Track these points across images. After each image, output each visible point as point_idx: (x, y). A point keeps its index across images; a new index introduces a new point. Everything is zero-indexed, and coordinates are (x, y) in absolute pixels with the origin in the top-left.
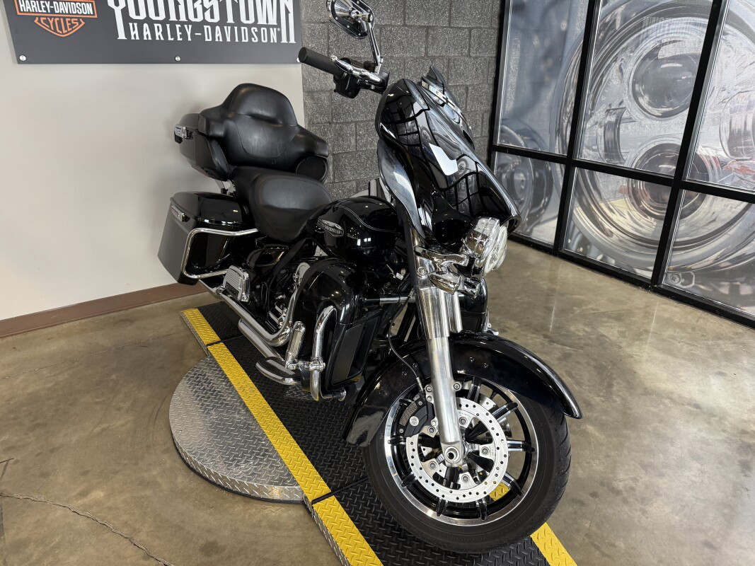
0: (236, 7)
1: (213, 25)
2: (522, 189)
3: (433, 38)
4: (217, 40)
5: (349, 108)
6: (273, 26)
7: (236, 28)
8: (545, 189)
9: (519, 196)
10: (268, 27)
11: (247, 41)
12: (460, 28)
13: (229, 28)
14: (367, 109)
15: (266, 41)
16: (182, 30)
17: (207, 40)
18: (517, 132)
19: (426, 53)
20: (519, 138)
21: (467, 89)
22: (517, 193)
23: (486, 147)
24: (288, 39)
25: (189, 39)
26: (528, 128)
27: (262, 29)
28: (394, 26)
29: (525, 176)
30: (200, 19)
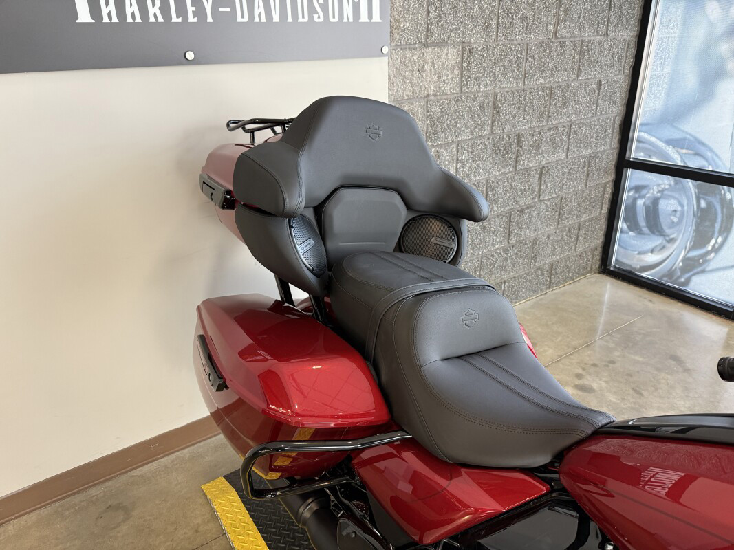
2: (673, 222)
3: (566, 10)
5: (451, 121)
8: (717, 226)
9: (668, 231)
14: (474, 121)
18: (669, 142)
19: (555, 33)
21: (599, 83)
22: (665, 228)
23: (614, 163)
24: (370, 16)
26: (688, 136)
29: (682, 206)
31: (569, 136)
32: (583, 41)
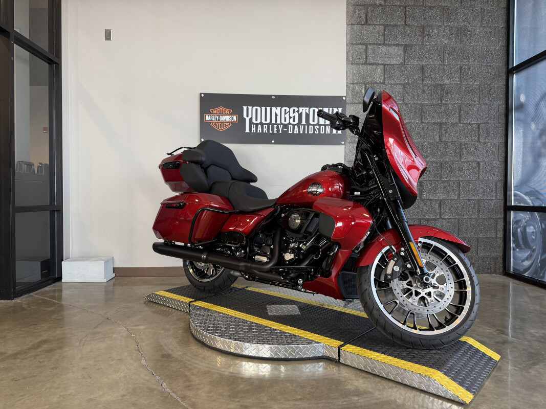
0: (307, 115)
1: (294, 125)
2: (533, 239)
3: (445, 130)
4: (295, 132)
6: (328, 125)
7: (306, 126)
9: (531, 245)
10: (325, 125)
11: (312, 132)
12: (470, 124)
13: (303, 126)
15: (323, 133)
16: (278, 128)
17: (290, 132)
18: (526, 194)
19: (440, 140)
20: (527, 198)
21: (479, 164)
22: (530, 243)
23: (502, 208)
25: (280, 132)
26: (533, 190)
27: (321, 127)
28: (413, 123)
29: (535, 228)
30: (287, 122)
31: (459, 187)
32: (461, 144)
